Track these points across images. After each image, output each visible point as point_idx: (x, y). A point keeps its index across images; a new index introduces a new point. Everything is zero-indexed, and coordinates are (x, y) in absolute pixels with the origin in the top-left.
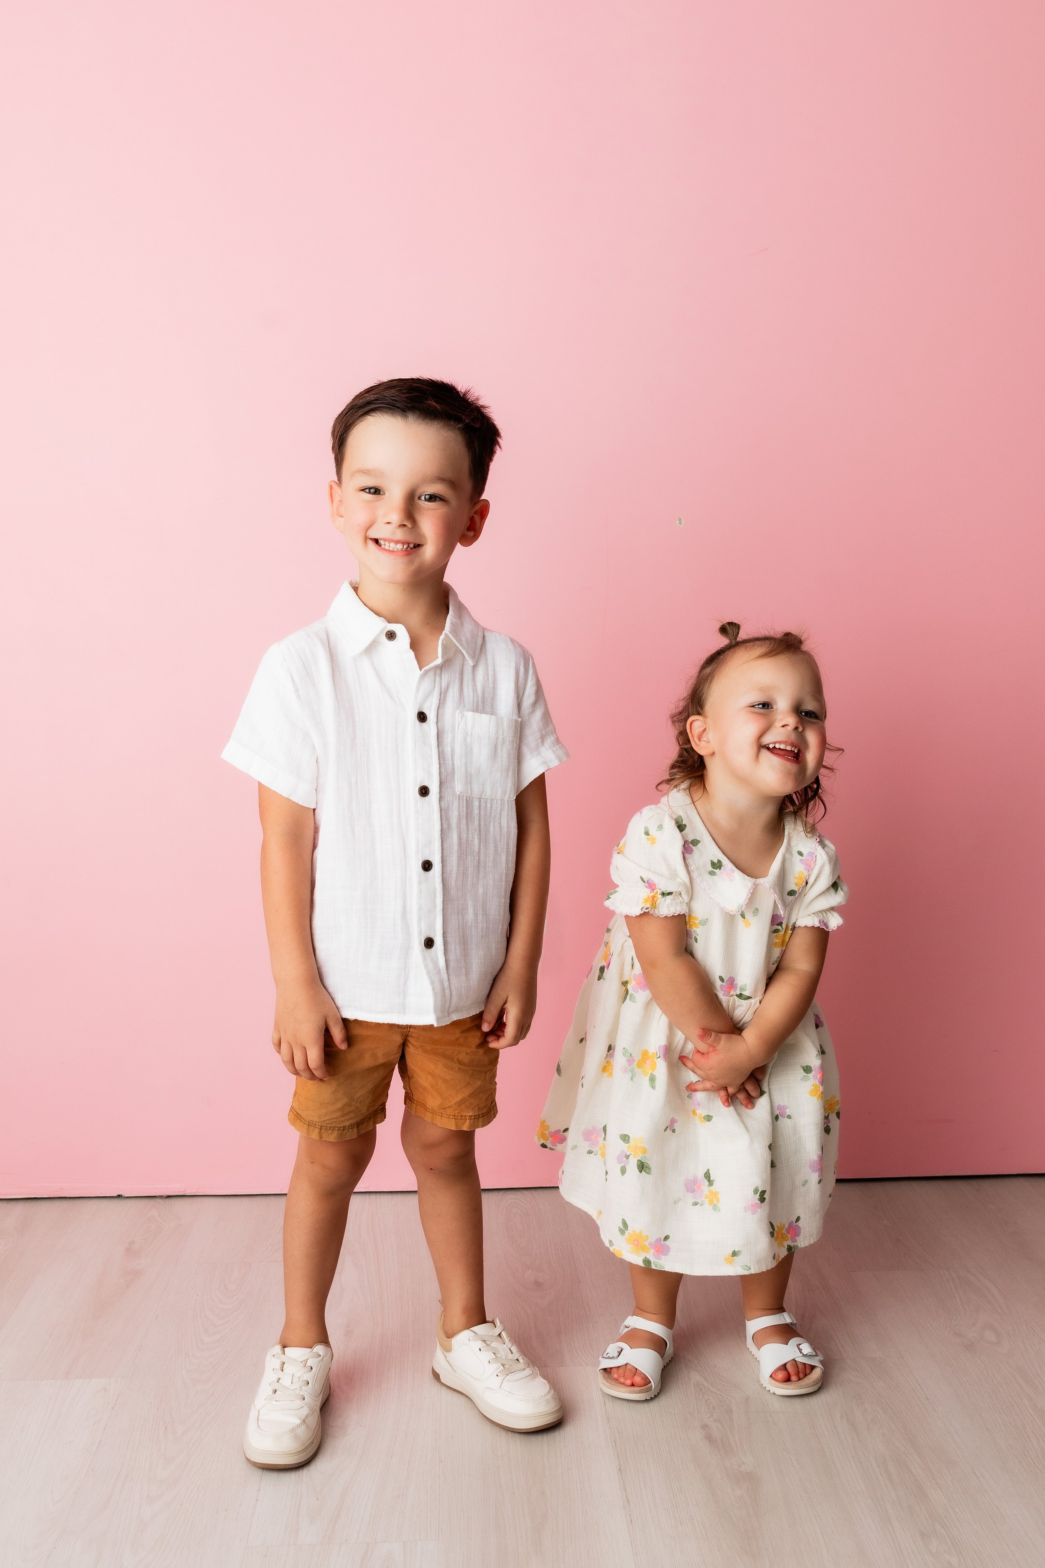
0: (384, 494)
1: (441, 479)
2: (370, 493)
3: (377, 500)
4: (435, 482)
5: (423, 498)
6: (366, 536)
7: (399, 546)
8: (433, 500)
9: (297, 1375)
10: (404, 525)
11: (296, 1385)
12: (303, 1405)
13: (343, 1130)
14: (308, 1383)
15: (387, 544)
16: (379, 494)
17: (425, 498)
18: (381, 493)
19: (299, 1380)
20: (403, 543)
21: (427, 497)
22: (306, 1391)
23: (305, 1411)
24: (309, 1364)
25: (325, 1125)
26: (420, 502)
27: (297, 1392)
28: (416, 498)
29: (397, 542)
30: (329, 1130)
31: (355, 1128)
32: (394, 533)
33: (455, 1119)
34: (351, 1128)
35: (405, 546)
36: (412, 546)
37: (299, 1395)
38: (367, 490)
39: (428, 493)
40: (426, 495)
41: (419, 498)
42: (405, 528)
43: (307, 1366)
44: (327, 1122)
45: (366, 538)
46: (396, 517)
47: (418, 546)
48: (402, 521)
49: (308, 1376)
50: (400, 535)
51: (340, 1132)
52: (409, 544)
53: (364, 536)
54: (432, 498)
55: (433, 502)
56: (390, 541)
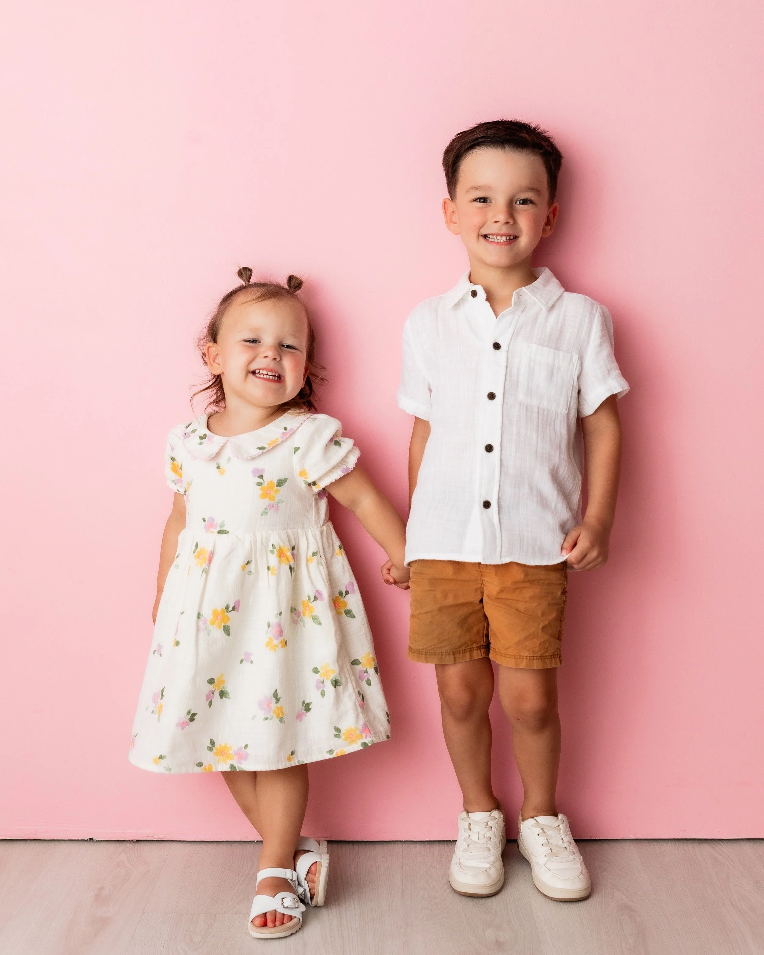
0: (491, 202)
1: (531, 189)
2: (480, 202)
3: (486, 207)
4: (527, 191)
5: (518, 203)
6: (479, 233)
7: (504, 238)
8: (525, 203)
9: (482, 833)
10: (507, 223)
11: (484, 841)
12: (490, 855)
13: (442, 655)
14: (491, 839)
15: (495, 237)
16: (487, 202)
17: (519, 203)
18: (488, 201)
19: (484, 837)
20: (506, 235)
21: (521, 202)
22: (490, 845)
23: (492, 859)
24: (489, 825)
25: (428, 651)
26: (516, 205)
27: (485, 846)
28: (514, 203)
29: (502, 236)
30: (432, 654)
31: (451, 655)
32: (500, 229)
33: (515, 658)
34: (448, 655)
35: (508, 238)
36: (512, 237)
37: (486, 847)
38: (478, 200)
39: (521, 199)
40: (520, 200)
41: (516, 203)
42: (508, 225)
43: (488, 827)
44: (429, 648)
45: (479, 235)
46: (502, 217)
47: (516, 238)
48: (507, 219)
49: (490, 834)
50: (504, 230)
51: (440, 657)
52: (510, 236)
53: (478, 233)
54: (525, 202)
55: (525, 204)
56: (497, 235)
